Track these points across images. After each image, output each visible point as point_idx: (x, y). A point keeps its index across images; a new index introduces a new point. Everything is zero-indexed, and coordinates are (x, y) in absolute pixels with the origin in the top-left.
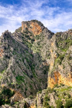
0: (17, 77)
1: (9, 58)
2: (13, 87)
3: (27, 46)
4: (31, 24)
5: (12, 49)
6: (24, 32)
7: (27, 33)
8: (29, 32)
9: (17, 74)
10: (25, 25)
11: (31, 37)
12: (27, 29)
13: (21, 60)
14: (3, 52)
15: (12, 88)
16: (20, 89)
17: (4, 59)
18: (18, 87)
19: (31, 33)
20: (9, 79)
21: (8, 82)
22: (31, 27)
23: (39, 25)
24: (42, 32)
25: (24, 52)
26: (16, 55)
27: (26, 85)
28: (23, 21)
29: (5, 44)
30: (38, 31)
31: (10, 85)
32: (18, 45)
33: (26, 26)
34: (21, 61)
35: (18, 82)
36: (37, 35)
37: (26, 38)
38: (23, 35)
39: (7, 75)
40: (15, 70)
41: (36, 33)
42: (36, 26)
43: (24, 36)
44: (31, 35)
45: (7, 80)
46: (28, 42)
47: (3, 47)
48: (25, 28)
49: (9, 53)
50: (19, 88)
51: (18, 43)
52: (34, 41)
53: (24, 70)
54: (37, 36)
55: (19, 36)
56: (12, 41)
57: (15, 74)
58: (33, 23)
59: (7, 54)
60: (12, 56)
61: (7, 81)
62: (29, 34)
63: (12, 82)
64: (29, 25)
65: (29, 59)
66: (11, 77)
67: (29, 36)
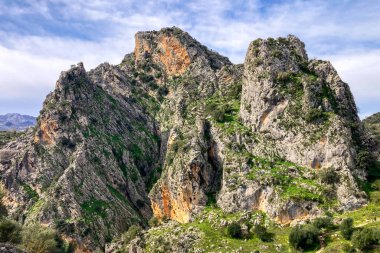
0: (85, 203)
1: (72, 147)
2: (70, 230)
3: (144, 109)
4: (161, 40)
5: (84, 120)
6: (139, 66)
7: (149, 70)
8: (153, 65)
9: (87, 193)
10: (145, 42)
11: (159, 82)
12: (148, 56)
13: (107, 154)
14: (56, 130)
15: (68, 234)
16: (89, 236)
17: (57, 151)
18: (83, 230)
19: (159, 69)
20: (59, 208)
21: (56, 216)
22: (159, 52)
23: (183, 44)
24: (191, 68)
25: (130, 129)
26: (95, 138)
27: (109, 227)
28: (140, 33)
29: (63, 105)
30: (180, 64)
31: (60, 225)
32: (112, 108)
33: (147, 48)
34: (107, 157)
35: (85, 217)
36: (177, 75)
37: (144, 85)
38: (136, 75)
39: (57, 197)
40: (82, 181)
41: (174, 69)
42: (175, 47)
43: (137, 79)
44: (159, 76)
45: (56, 210)
46: (147, 96)
47: (56, 114)
48: (143, 53)
49: (75, 131)
50: (86, 233)
51: (113, 100)
52: (167, 92)
53: (115, 182)
54: (175, 78)
55: (121, 80)
56: (90, 96)
57: (82, 194)
58: (167, 38)
59: (66, 136)
60: (80, 141)
61: (53, 213)
62: (153, 73)
63: (69, 217)
64: (156, 45)
65: (143, 149)
66: (68, 202)
67: (152, 78)
